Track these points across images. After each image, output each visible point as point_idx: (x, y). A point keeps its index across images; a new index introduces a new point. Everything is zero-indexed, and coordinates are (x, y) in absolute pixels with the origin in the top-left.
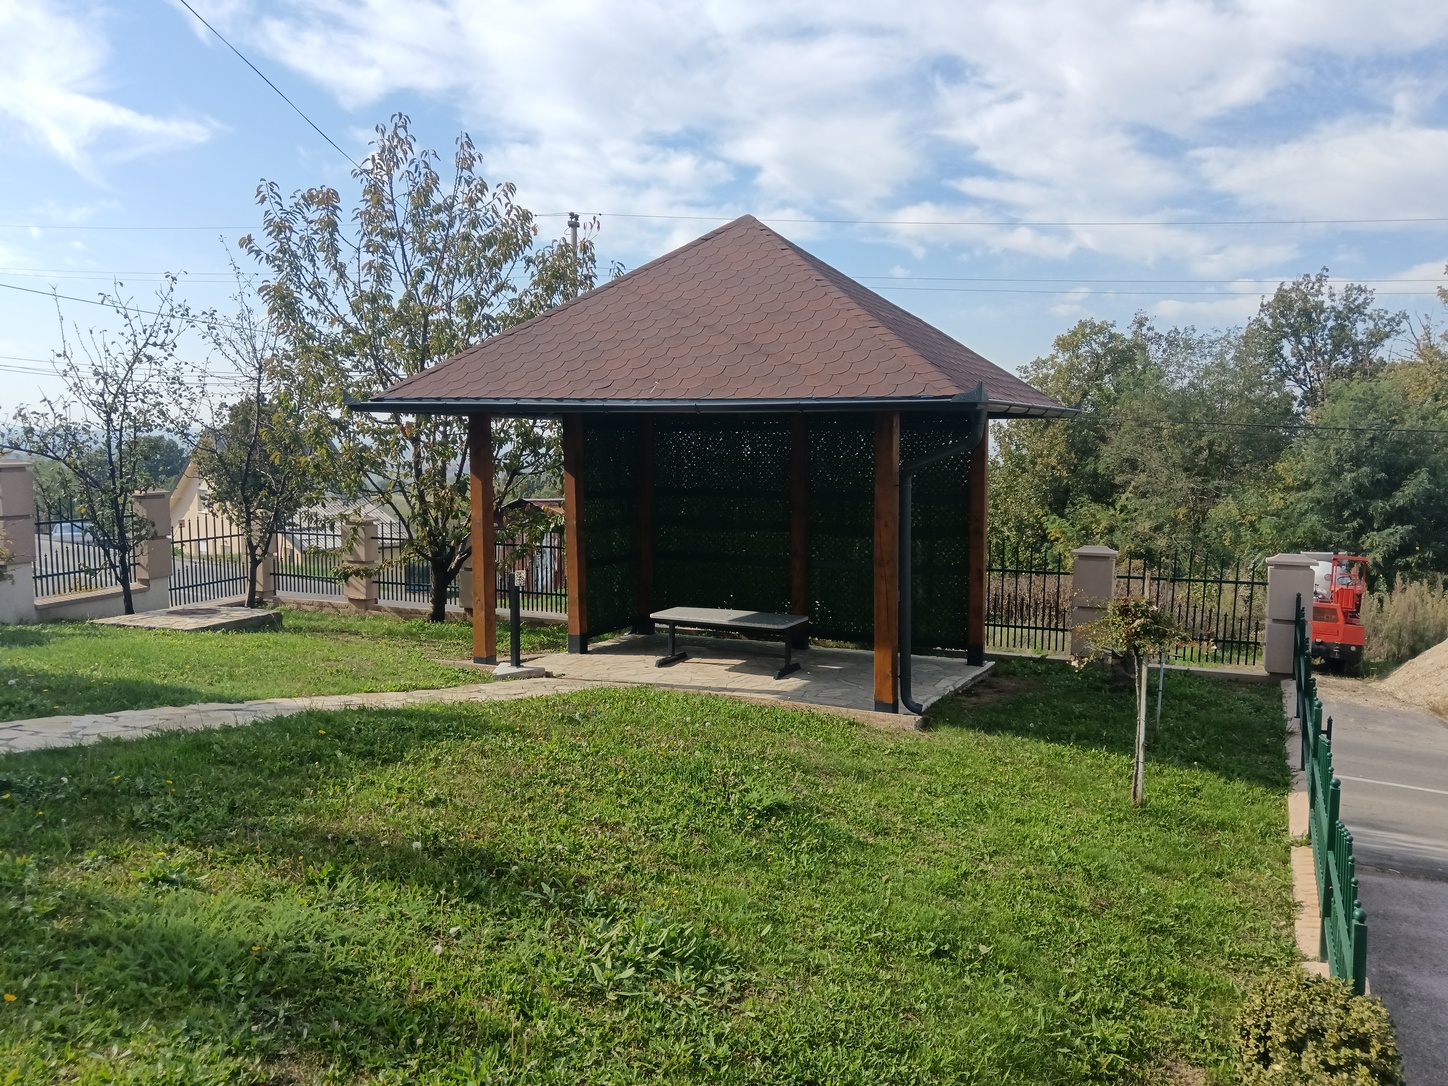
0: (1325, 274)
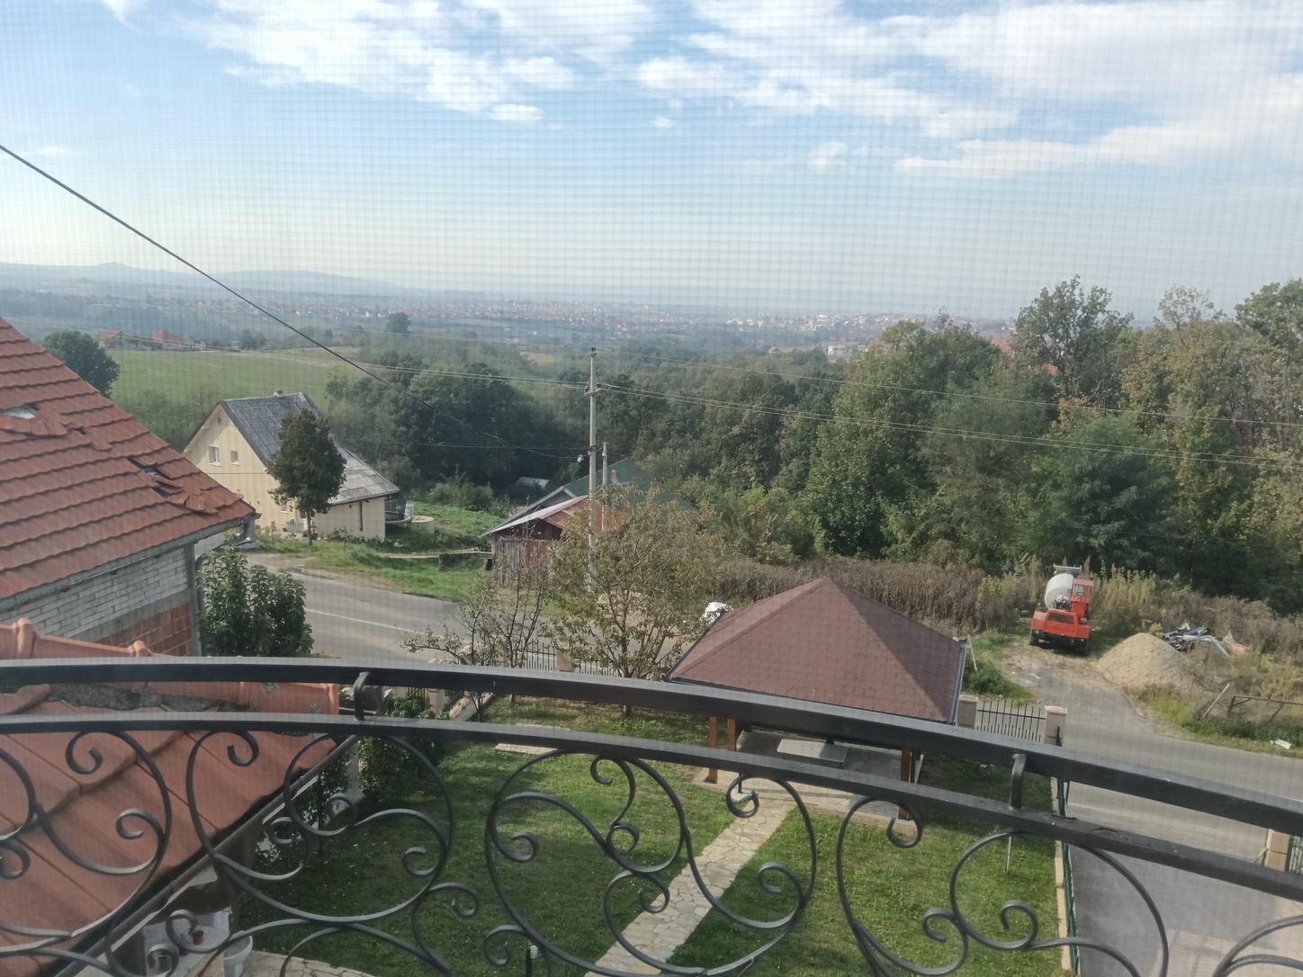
0: (1077, 280)
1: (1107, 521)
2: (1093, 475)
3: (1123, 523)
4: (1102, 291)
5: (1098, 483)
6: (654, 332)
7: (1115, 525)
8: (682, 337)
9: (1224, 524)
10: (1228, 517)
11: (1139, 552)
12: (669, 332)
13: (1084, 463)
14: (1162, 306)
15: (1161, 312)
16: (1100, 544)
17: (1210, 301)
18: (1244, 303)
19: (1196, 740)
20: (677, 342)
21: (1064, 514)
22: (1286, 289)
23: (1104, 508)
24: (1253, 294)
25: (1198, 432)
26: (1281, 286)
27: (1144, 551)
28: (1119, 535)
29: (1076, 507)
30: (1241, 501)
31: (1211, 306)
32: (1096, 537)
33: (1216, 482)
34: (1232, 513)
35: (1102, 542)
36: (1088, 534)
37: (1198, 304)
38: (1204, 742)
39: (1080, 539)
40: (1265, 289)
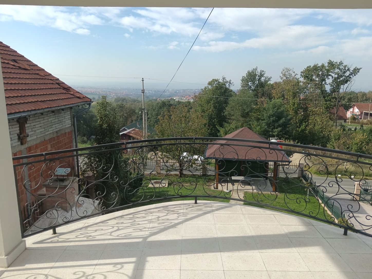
0: (257, 68)
1: (277, 128)
2: (273, 116)
3: (281, 128)
4: (263, 71)
5: (274, 118)
6: (123, 95)
7: (279, 129)
8: (131, 96)
9: (302, 129)
10: (303, 127)
11: (285, 136)
12: (127, 95)
13: (271, 112)
14: (282, 73)
15: (282, 74)
16: (276, 134)
17: (294, 71)
18: (303, 71)
19: (319, 176)
20: (130, 98)
21: (266, 127)
22: (313, 67)
23: (276, 124)
24: (305, 68)
25: (294, 105)
26: (312, 67)
27: (286, 136)
28: (280, 131)
29: (268, 125)
30: (305, 122)
31: (294, 72)
32: (275, 132)
33: (299, 118)
34: (304, 126)
35: (277, 133)
36: (272, 132)
37: (291, 72)
38: (321, 176)
39: (271, 133)
40: (308, 67)
